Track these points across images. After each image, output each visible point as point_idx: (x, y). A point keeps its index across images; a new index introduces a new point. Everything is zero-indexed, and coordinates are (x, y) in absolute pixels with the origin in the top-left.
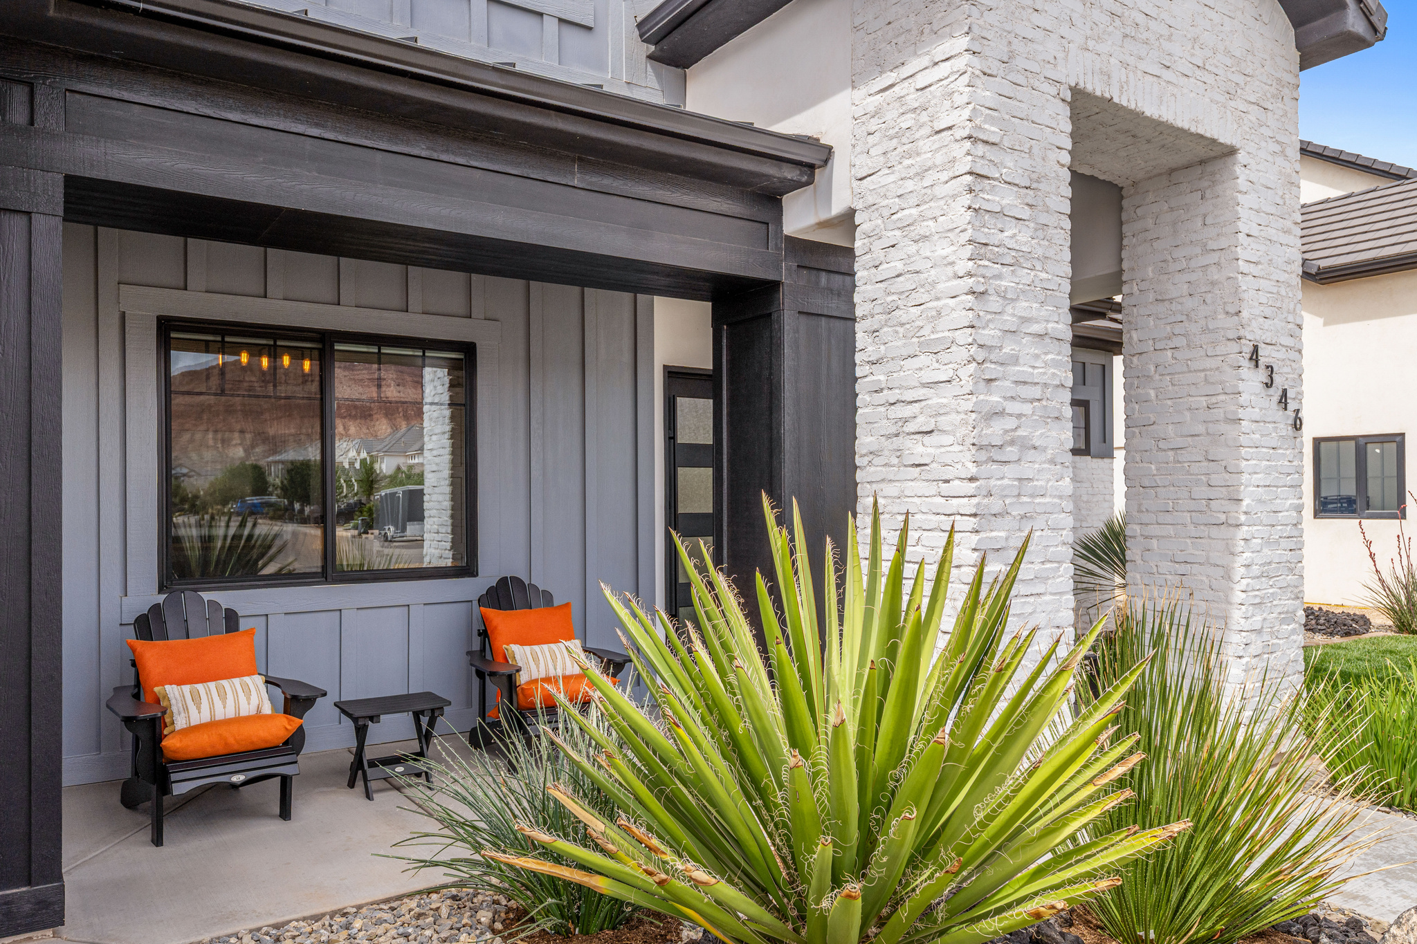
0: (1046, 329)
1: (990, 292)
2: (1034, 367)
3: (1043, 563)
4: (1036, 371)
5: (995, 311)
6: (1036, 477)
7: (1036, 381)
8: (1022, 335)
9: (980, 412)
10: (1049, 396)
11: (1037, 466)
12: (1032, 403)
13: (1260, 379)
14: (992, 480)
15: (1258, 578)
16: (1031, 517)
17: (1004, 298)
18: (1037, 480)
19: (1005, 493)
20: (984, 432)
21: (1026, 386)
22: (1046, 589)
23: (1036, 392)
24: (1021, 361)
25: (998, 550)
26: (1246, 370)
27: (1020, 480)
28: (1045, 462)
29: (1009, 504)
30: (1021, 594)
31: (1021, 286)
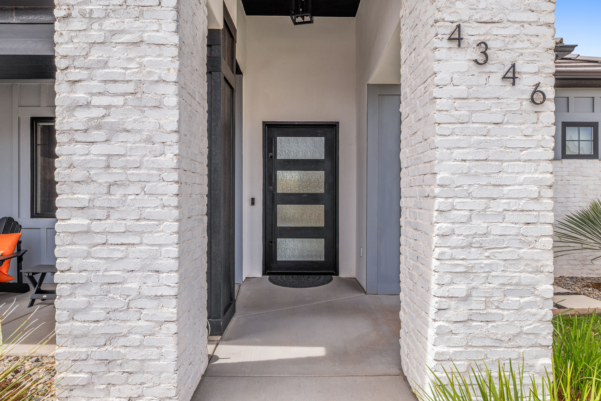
0: (142, 37)
1: (73, 15)
2: (126, 69)
3: (138, 220)
4: (129, 71)
5: (79, 29)
6: (129, 154)
7: (128, 79)
8: (113, 45)
9: (62, 106)
10: (144, 90)
11: (129, 145)
12: (124, 96)
13: (469, 57)
14: (75, 156)
15: (462, 248)
16: (123, 185)
17: (90, 18)
18: (130, 156)
19: (90, 165)
20: (66, 120)
21: (117, 84)
22: (141, 240)
23: (131, 87)
24: (110, 64)
25: (82, 208)
26: (444, 51)
27: (109, 155)
28: (140, 142)
29: (93, 174)
30: (109, 242)
31: (111, 7)
